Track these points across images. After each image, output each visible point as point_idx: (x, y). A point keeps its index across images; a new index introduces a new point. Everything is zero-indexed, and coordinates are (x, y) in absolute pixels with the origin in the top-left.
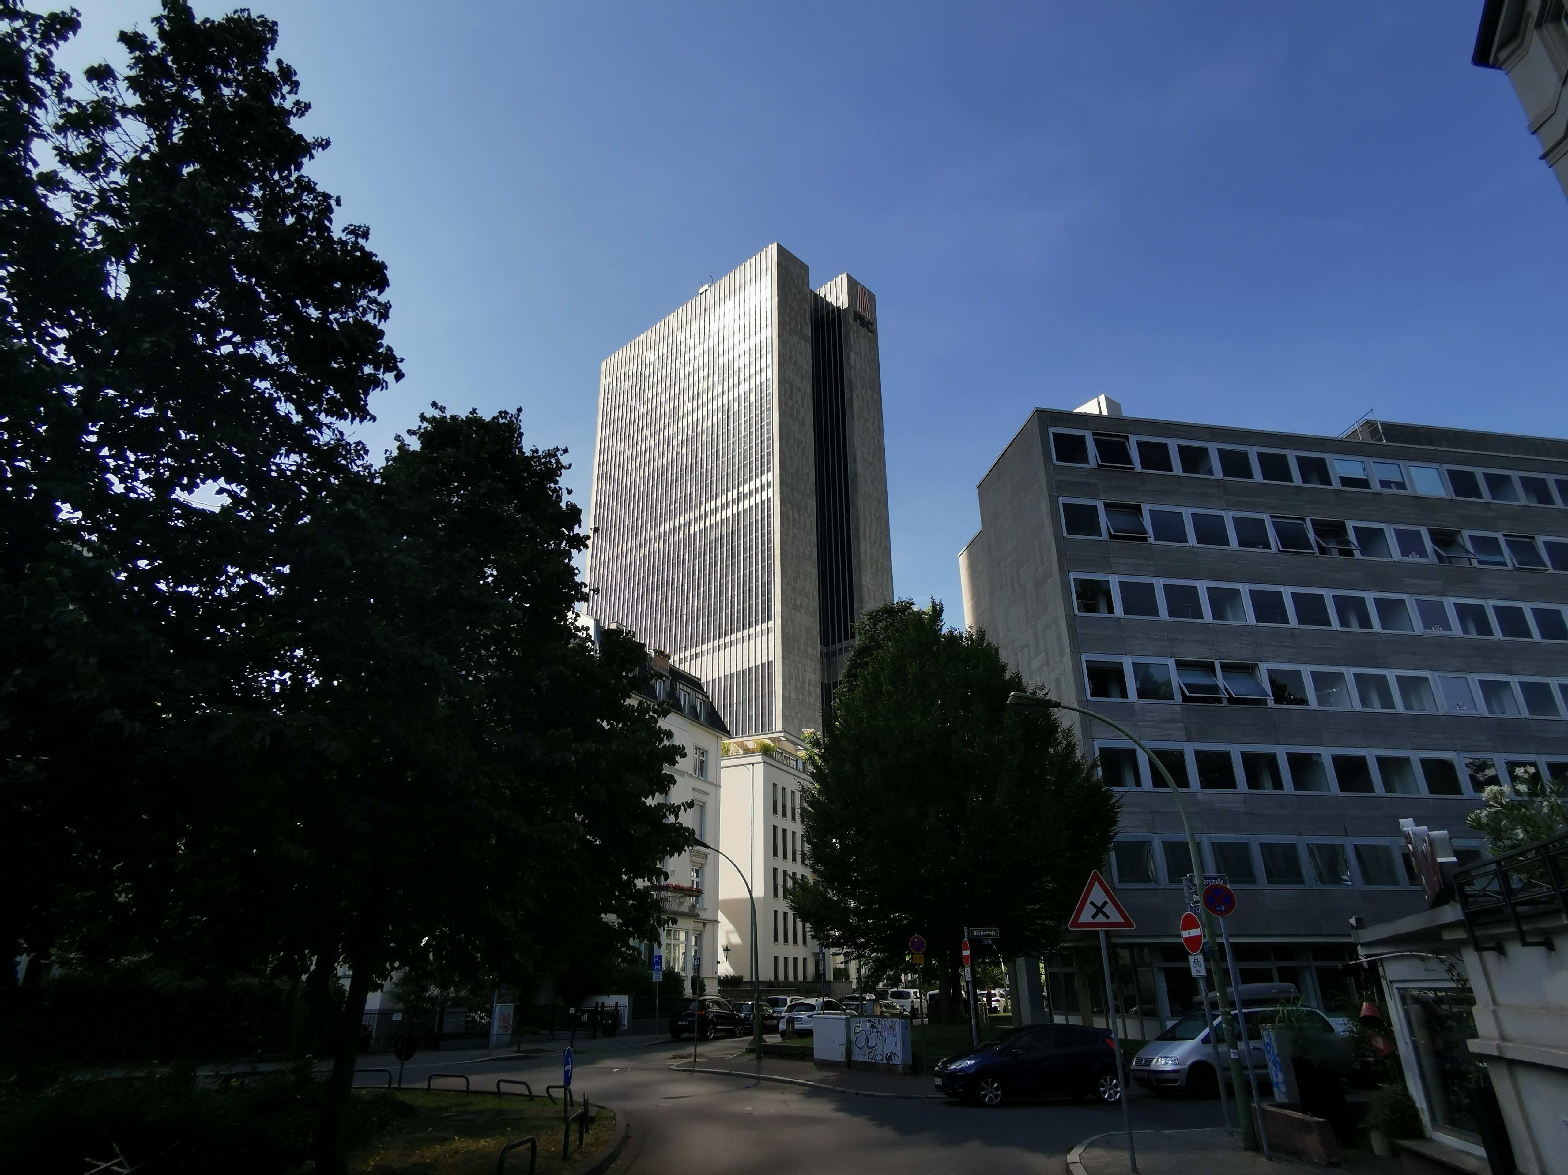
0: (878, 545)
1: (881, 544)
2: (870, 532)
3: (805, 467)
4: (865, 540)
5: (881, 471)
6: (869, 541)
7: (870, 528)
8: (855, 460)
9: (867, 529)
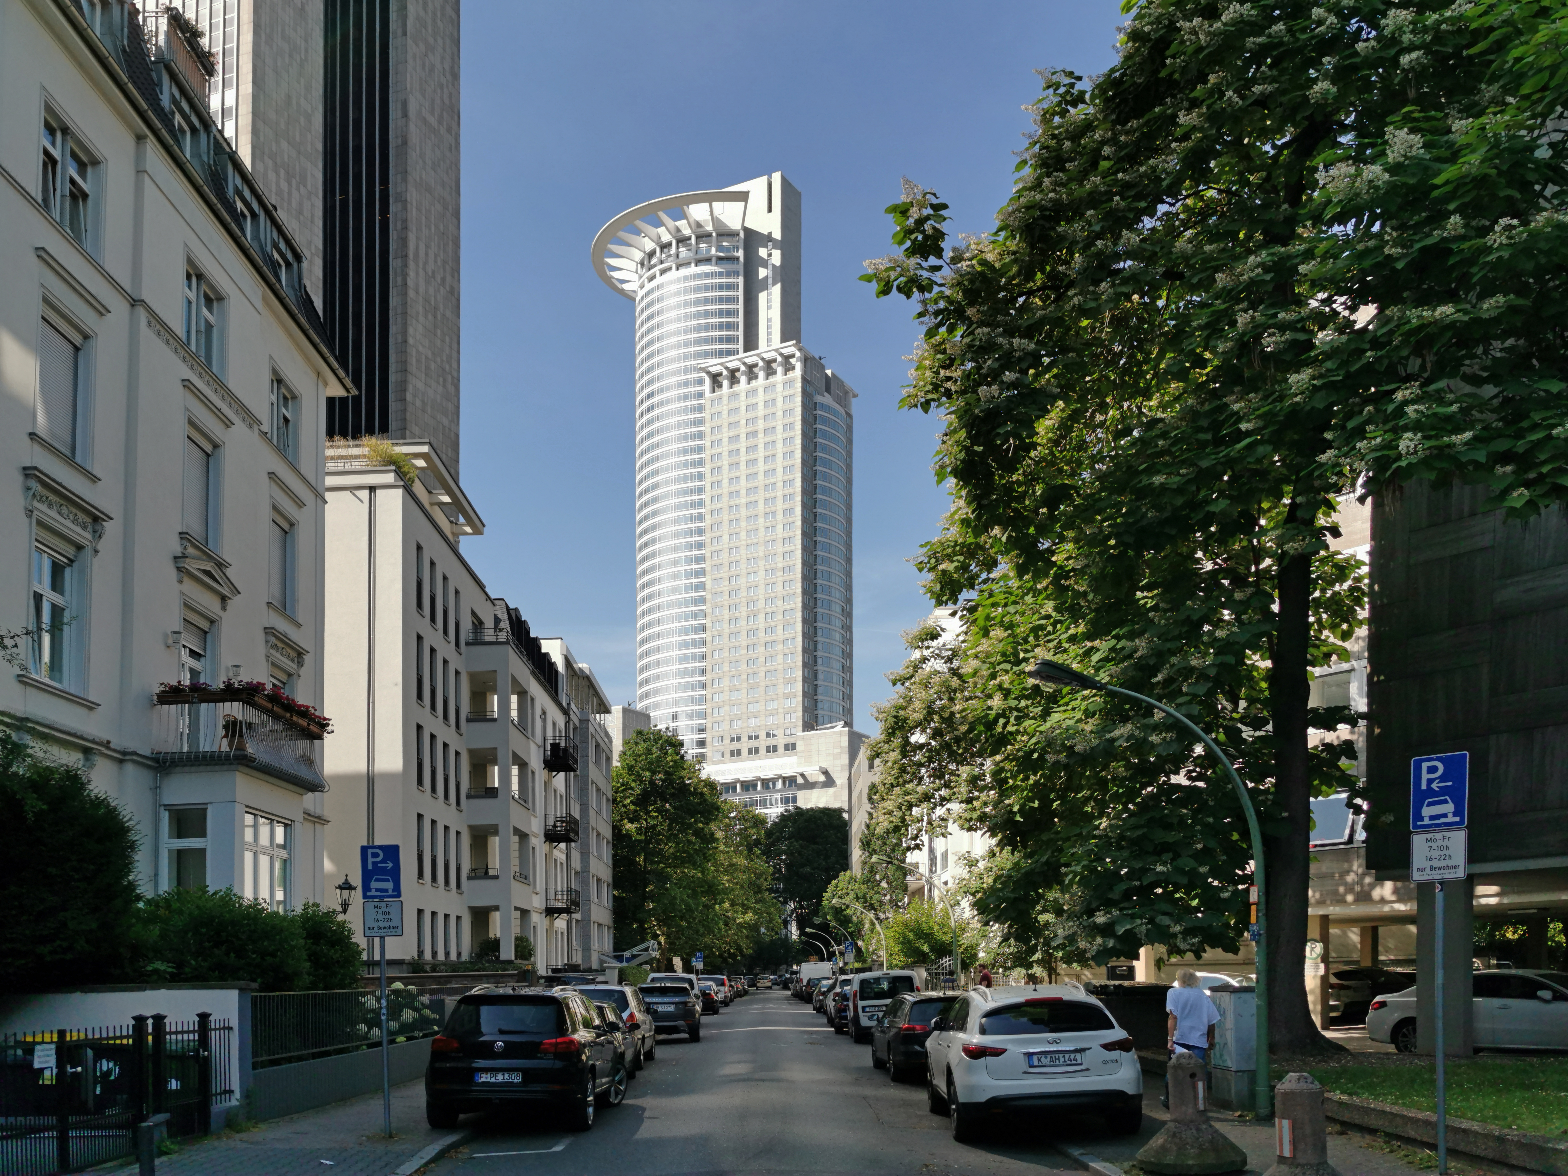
0: (439, 281)
1: (443, 280)
2: (427, 254)
3: (302, 100)
4: (417, 265)
5: (450, 150)
6: (424, 269)
7: (428, 247)
8: (405, 115)
9: (422, 247)
